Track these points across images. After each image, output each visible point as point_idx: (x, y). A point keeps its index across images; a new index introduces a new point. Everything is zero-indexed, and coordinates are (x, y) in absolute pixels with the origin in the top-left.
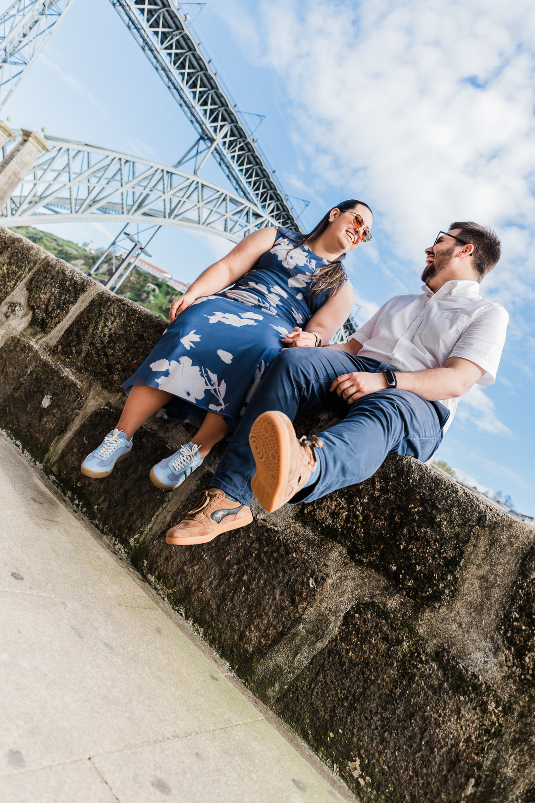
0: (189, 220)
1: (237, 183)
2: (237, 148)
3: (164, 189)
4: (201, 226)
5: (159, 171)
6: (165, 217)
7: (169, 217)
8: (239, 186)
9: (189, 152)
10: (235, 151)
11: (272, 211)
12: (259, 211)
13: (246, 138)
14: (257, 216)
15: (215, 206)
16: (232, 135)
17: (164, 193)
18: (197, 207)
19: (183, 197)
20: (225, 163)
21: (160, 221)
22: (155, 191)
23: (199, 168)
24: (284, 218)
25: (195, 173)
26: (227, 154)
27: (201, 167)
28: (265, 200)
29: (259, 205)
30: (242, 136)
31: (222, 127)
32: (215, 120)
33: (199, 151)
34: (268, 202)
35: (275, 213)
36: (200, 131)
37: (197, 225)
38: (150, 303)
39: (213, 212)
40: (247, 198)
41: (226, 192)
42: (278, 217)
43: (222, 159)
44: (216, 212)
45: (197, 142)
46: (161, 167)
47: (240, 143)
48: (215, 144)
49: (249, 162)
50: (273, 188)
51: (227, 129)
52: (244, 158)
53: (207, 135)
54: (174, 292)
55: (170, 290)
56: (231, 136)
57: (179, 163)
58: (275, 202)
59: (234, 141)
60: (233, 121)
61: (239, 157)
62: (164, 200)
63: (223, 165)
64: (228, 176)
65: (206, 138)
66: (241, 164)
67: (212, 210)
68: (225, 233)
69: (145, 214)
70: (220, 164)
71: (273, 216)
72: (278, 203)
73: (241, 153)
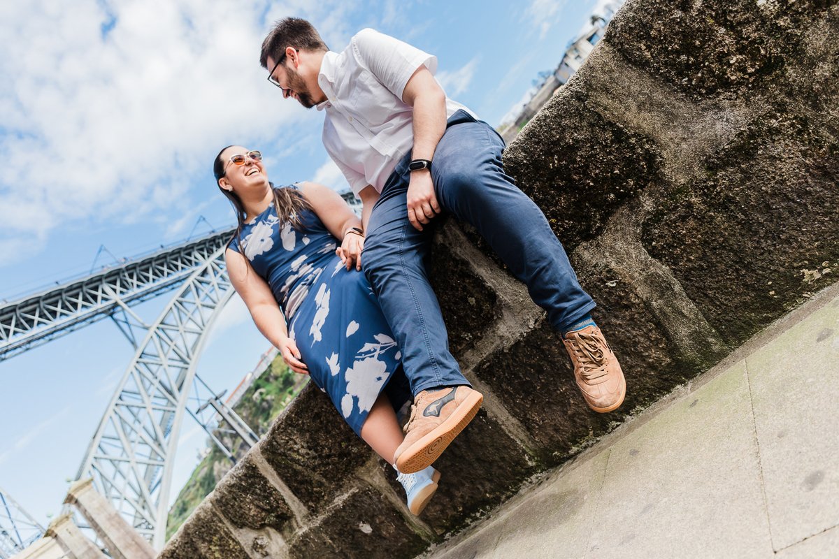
0: (195, 344)
1: (166, 286)
2: (130, 280)
3: (157, 364)
4: (204, 333)
5: (137, 366)
6: (187, 369)
7: (188, 364)
8: (169, 285)
9: (123, 331)
11: (203, 256)
12: (200, 269)
13: (120, 269)
14: (204, 273)
15: (186, 315)
16: (114, 282)
17: (161, 365)
18: (183, 333)
19: (169, 346)
20: (143, 296)
21: (190, 375)
22: (158, 374)
23: (142, 324)
24: (212, 245)
25: (147, 328)
26: (134, 291)
27: (141, 321)
28: (190, 261)
29: (194, 268)
30: (117, 273)
31: (103, 292)
32: (95, 298)
33: (124, 320)
34: (192, 258)
35: (205, 253)
36: (103, 315)
37: (202, 337)
38: (273, 400)
39: (192, 317)
40: (184, 279)
41: (174, 301)
42: (210, 252)
43: (138, 298)
44: (192, 314)
45: (115, 321)
46: (134, 363)
47: (125, 276)
48: (121, 303)
49: (147, 270)
50: (179, 251)
51: (107, 288)
52: (142, 275)
53: (109, 309)
54: (267, 373)
55: (264, 377)
56: (115, 284)
57: (133, 343)
58: (193, 251)
59: (121, 282)
60: (100, 279)
61: (139, 279)
62: (169, 366)
63: (145, 298)
64: (157, 295)
65: (112, 311)
66: (147, 279)
67: (190, 318)
68: (216, 309)
69: (180, 389)
70: (143, 301)
71: (208, 257)
72: (196, 248)
73: (135, 277)
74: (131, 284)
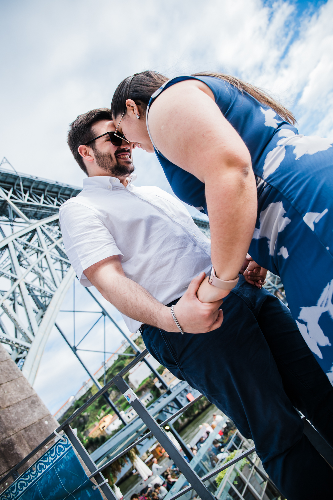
2: (23, 195)
10: (25, 197)
13: (18, 176)
55: (83, 399)
61: (31, 197)
66: (39, 199)
73: (28, 194)
74: (23, 197)
